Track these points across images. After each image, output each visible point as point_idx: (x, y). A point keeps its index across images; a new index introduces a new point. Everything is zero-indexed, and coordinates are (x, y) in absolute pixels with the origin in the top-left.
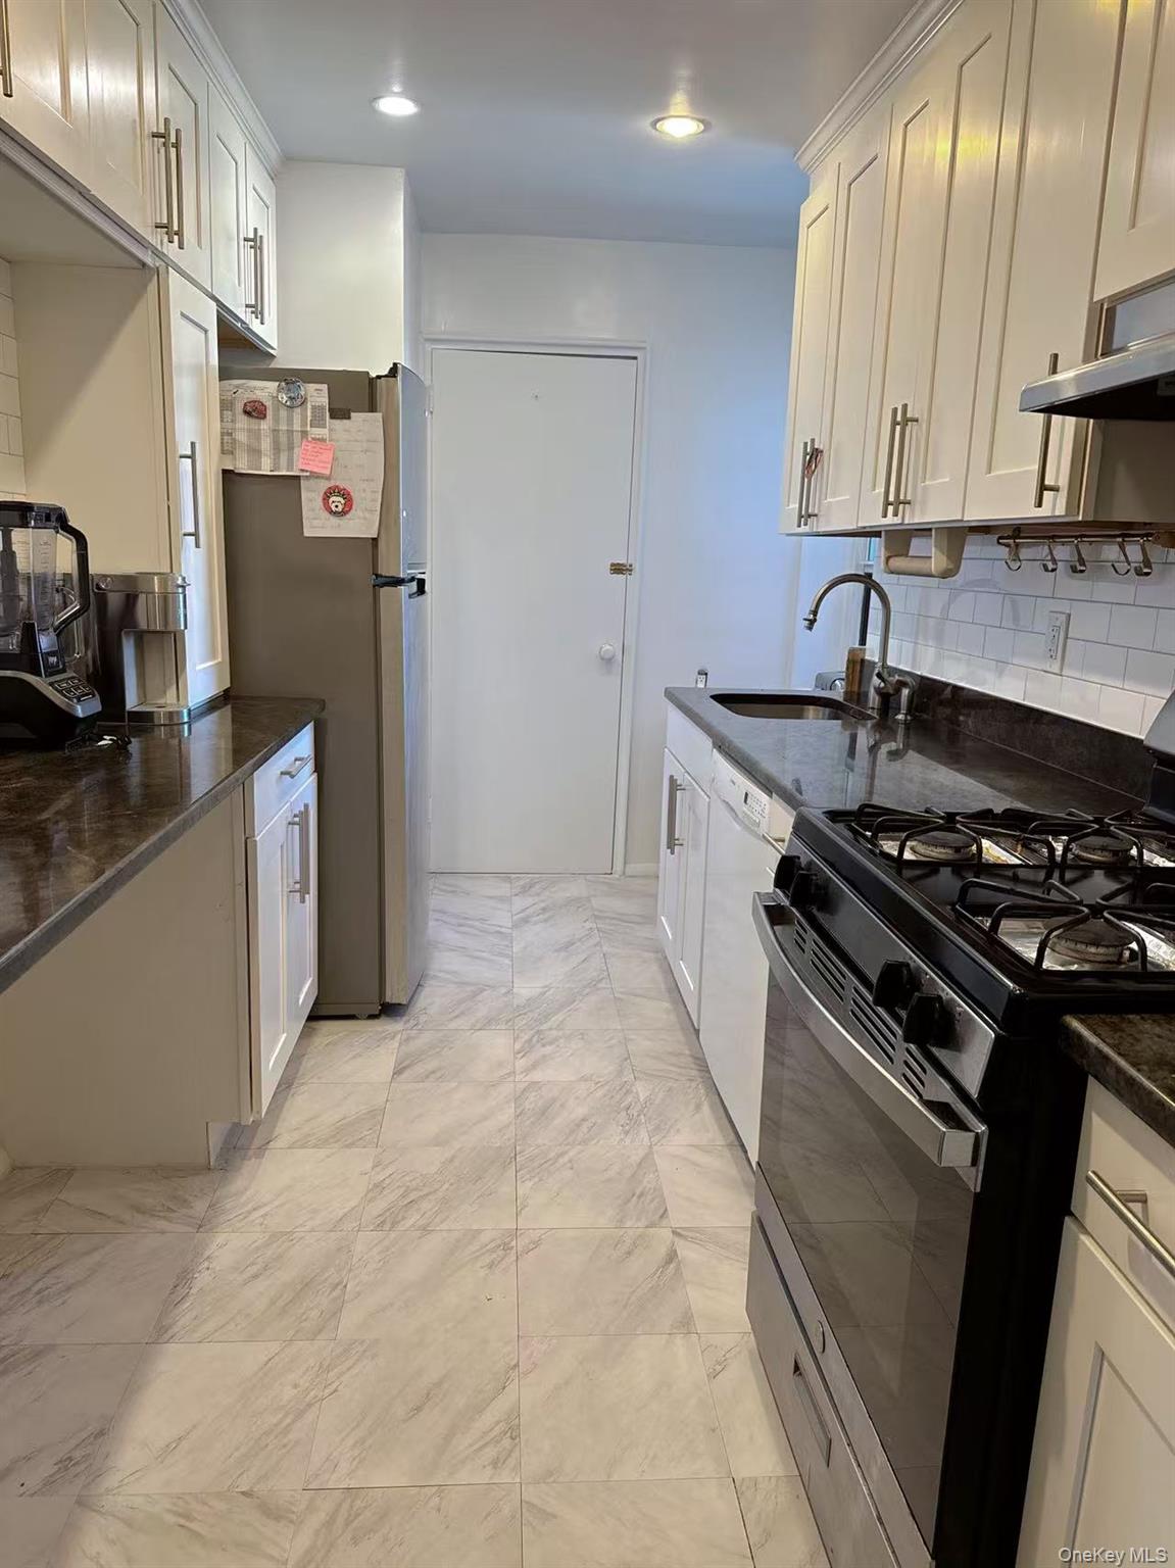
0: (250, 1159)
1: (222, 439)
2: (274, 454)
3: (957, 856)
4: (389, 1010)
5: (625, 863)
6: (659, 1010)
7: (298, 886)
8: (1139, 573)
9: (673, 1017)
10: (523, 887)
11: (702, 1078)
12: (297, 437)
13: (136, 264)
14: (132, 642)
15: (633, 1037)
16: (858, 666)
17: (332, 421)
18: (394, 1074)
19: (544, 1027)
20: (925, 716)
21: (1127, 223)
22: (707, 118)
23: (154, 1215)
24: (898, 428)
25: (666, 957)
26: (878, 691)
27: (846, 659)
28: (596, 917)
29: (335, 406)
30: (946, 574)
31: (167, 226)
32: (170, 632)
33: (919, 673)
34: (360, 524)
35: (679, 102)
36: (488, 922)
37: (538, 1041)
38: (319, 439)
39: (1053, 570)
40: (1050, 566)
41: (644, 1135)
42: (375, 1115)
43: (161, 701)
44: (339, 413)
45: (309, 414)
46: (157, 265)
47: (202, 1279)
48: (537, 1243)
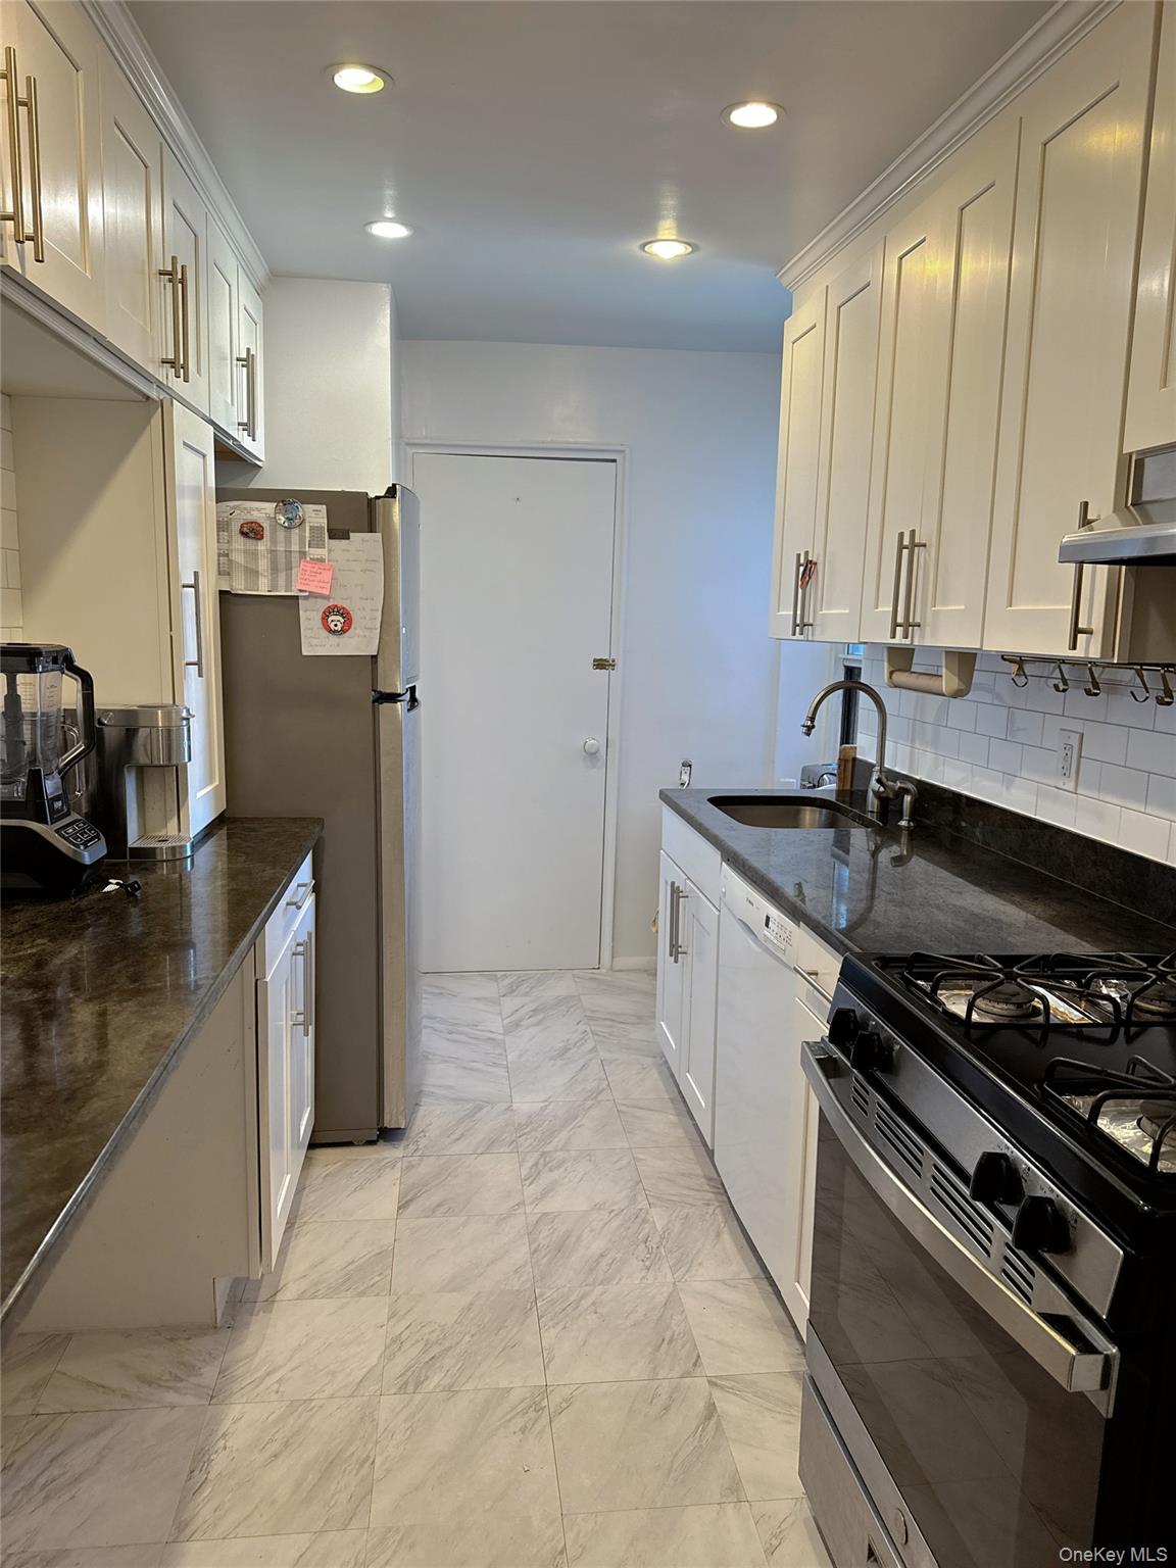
0: (258, 1314)
1: (219, 560)
2: (272, 574)
3: (1019, 1012)
4: (387, 1135)
5: (613, 957)
6: (664, 1124)
7: (301, 1018)
8: (1160, 702)
9: (680, 1132)
10: (511, 985)
11: (719, 1201)
12: (295, 557)
13: (140, 398)
14: (133, 775)
15: (641, 1156)
16: (851, 767)
17: (331, 541)
18: (399, 1208)
19: (549, 1148)
20: (928, 822)
21: (1158, 380)
22: (697, 242)
23: (161, 1386)
24: (905, 552)
25: (666, 1062)
26: (877, 794)
27: (838, 758)
28: (591, 1018)
29: (332, 527)
30: (958, 694)
31: (172, 363)
32: (172, 766)
33: (918, 778)
34: (360, 642)
35: (667, 227)
36: (479, 1028)
37: (545, 1166)
38: (318, 559)
39: (1064, 691)
40: (1061, 687)
41: (666, 1268)
42: (385, 1256)
43: (162, 833)
44: (337, 533)
45: (307, 535)
46: (161, 397)
47: (219, 1462)
48: (569, 1401)
